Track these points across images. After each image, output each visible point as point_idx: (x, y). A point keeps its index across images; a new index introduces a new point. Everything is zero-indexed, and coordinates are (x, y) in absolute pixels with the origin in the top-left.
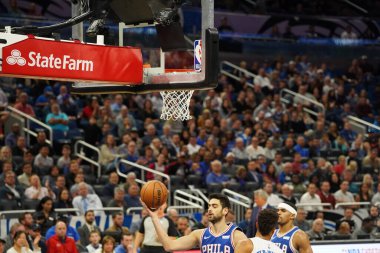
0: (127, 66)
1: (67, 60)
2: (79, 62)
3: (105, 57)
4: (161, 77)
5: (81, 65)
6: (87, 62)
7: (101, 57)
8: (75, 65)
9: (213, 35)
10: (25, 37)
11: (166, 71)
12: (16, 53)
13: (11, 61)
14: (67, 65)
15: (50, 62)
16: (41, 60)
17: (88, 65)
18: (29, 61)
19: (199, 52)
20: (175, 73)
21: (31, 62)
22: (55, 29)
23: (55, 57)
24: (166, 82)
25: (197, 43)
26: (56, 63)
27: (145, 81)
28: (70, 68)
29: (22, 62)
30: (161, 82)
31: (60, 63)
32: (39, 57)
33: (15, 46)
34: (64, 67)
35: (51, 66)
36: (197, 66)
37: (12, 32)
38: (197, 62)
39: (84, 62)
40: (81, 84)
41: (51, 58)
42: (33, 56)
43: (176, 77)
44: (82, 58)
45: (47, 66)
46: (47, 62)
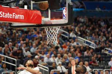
0: (36, 17)
1: (14, 15)
2: (18, 15)
3: (28, 14)
5: (19, 17)
8: (17, 17)
9: (71, 5)
11: (51, 19)
14: (14, 17)
16: (5, 15)
17: (22, 17)
19: (65, 12)
20: (55, 20)
23: (10, 14)
24: (50, 23)
25: (64, 9)
26: (10, 16)
27: (42, 23)
28: (15, 18)
31: (11, 16)
32: (4, 14)
34: (13, 18)
35: (9, 17)
36: (64, 17)
38: (64, 16)
39: (20, 16)
41: (8, 14)
43: (55, 21)
44: (19, 14)
45: (7, 17)
46: (7, 15)
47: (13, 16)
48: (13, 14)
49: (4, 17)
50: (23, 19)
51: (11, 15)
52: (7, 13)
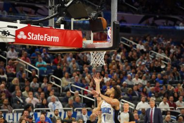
0: (75, 39)
1: (47, 36)
2: (52, 37)
3: (64, 35)
4: (91, 45)
5: (53, 39)
6: (56, 37)
7: (63, 35)
8: (50, 39)
9: (117, 25)
10: (26, 25)
11: (94, 42)
12: (22, 33)
13: (19, 37)
14: (46, 39)
15: (38, 37)
16: (34, 36)
17: (56, 39)
18: (28, 37)
19: (110, 33)
20: (98, 43)
21: (29, 37)
22: (41, 22)
23: (40, 35)
24: (93, 47)
25: (109, 28)
27: (84, 47)
28: (48, 40)
29: (25, 37)
30: (91, 47)
32: (33, 35)
33: (22, 30)
34: (45, 40)
35: (39, 39)
36: (109, 40)
37: (20, 23)
38: (109, 38)
39: (54, 37)
40: (53, 48)
41: (39, 35)
42: (30, 34)
43: (99, 45)
44: (53, 36)
45: (36, 39)
46: (37, 37)
47: (45, 37)
48: (45, 35)
49: (32, 39)
50: (58, 41)
51: (42, 37)
52: (37, 35)
